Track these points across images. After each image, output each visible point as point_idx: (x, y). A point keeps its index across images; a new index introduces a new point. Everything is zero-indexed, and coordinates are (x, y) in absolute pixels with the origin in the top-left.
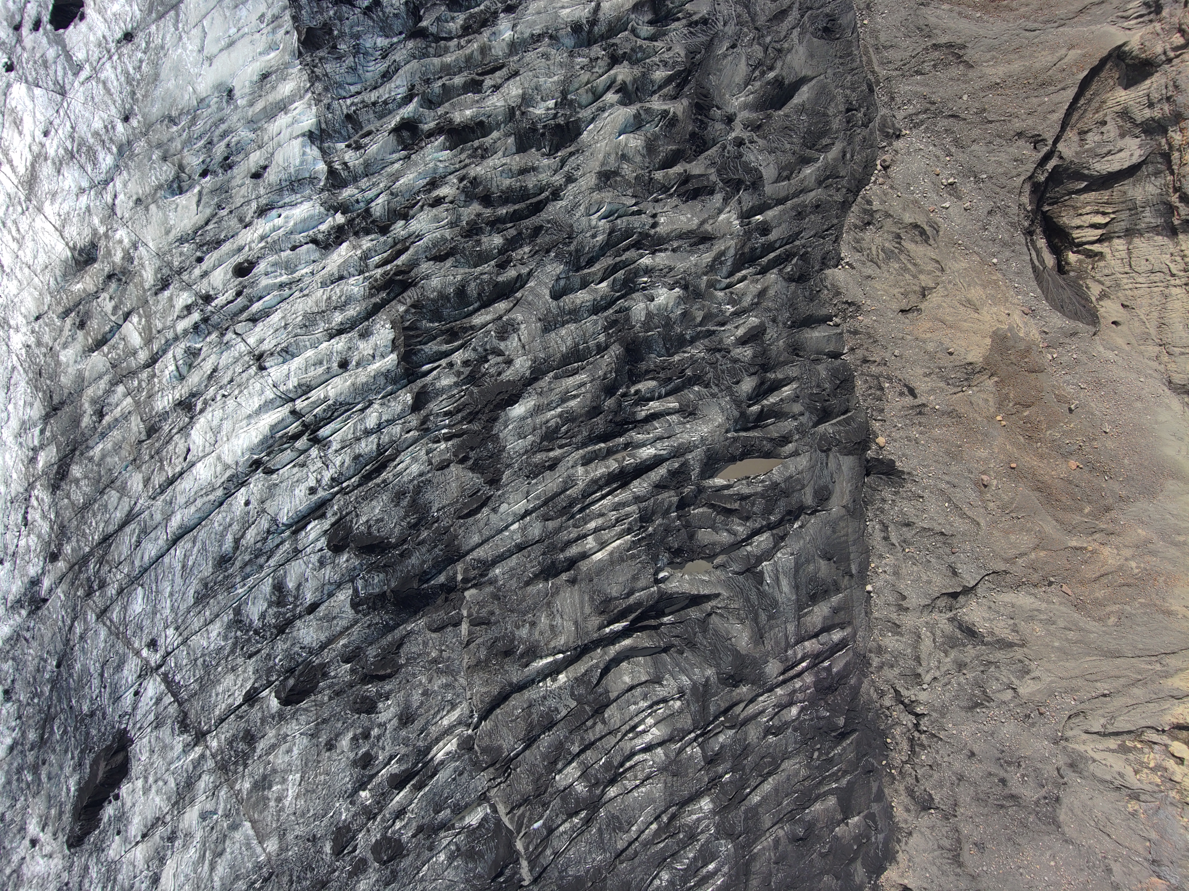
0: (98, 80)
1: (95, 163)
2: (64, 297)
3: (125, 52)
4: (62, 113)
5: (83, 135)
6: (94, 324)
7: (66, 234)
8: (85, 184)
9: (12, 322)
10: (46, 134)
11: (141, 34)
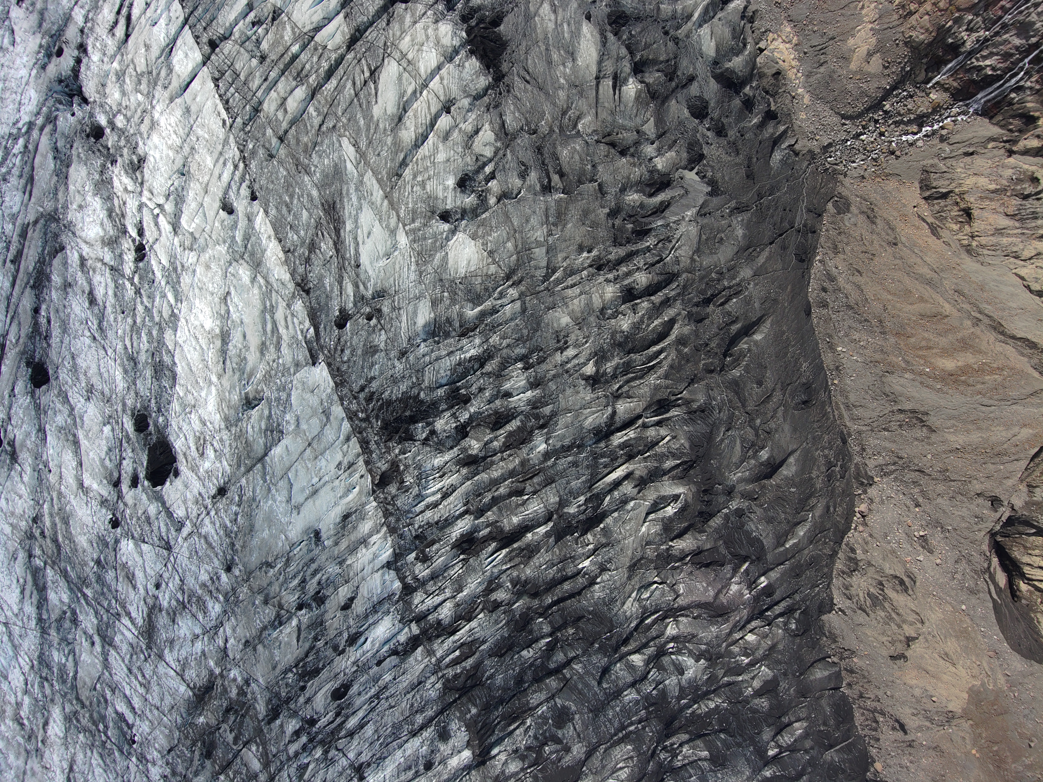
0: (200, 536)
1: (205, 611)
2: (191, 731)
3: (221, 506)
4: (170, 568)
5: (192, 587)
6: (219, 753)
7: (187, 677)
8: (198, 631)
9: (149, 757)
10: (158, 586)
11: (233, 488)
